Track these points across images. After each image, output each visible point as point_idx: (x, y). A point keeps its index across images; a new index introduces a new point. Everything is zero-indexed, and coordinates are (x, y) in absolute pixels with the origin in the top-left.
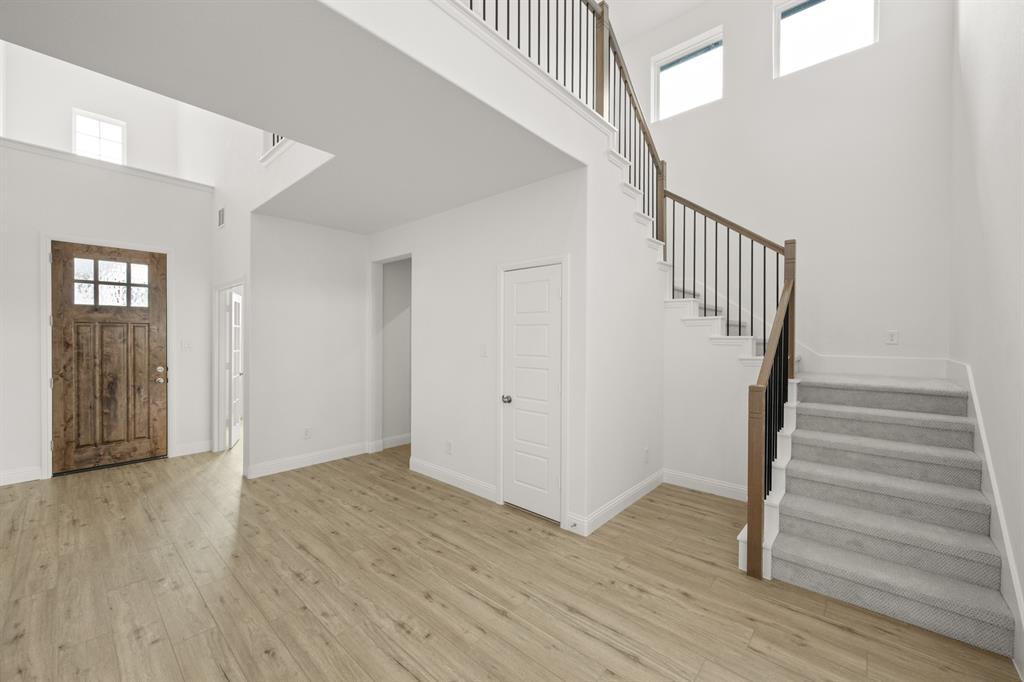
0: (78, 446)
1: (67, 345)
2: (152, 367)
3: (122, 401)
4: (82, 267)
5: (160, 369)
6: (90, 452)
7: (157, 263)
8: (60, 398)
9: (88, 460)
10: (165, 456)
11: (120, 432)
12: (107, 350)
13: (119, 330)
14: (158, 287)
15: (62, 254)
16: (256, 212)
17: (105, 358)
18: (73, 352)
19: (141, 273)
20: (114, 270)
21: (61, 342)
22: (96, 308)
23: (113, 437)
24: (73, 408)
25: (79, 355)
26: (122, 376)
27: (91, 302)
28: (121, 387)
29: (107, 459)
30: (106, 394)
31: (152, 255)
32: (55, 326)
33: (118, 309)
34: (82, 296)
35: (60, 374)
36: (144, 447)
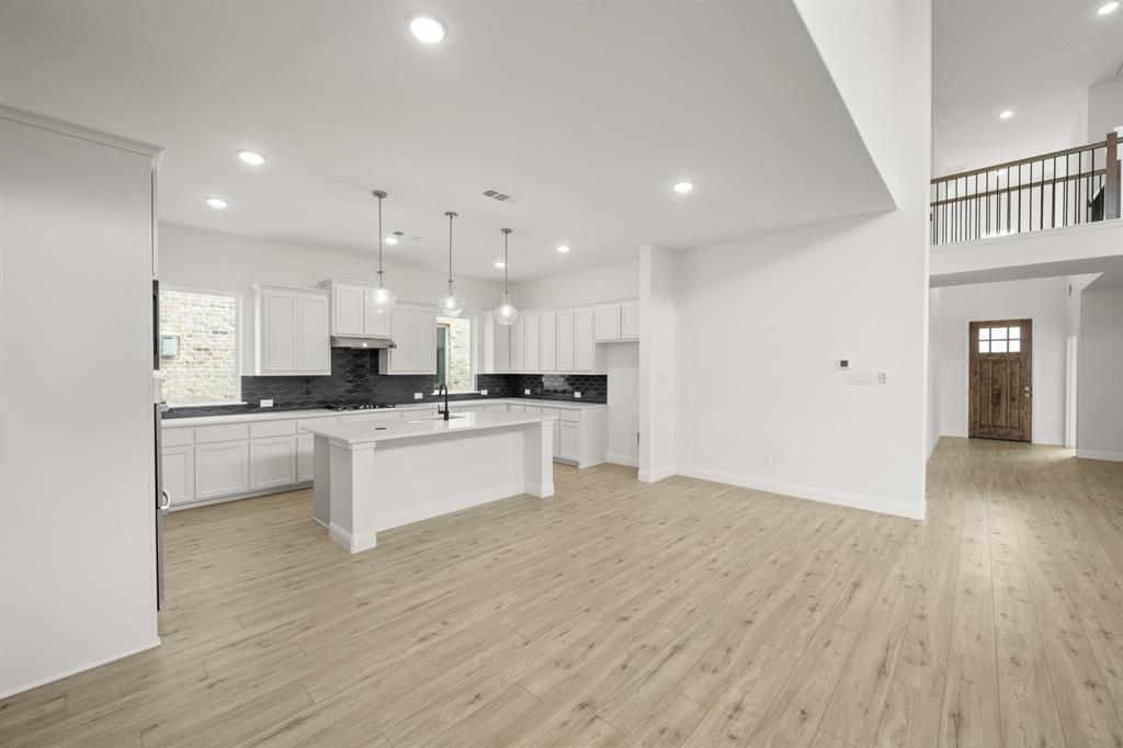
0: (981, 426)
1: (976, 374)
2: (1022, 387)
3: (1004, 405)
4: (983, 333)
5: (1027, 388)
6: (986, 430)
7: (1026, 325)
8: (972, 400)
9: (985, 433)
10: (1029, 442)
11: (1002, 421)
12: (995, 376)
13: (1004, 365)
14: (1027, 340)
15: (974, 328)
16: (1085, 290)
17: (995, 380)
18: (978, 377)
19: (1016, 332)
20: (999, 332)
21: (973, 372)
22: (990, 354)
23: (998, 423)
24: (978, 407)
25: (981, 378)
26: (1004, 391)
27: (988, 351)
28: (1003, 397)
29: (994, 436)
30: (995, 400)
31: (1023, 321)
32: (970, 363)
33: (1002, 354)
34: (983, 348)
35: (972, 387)
36: (1017, 433)
